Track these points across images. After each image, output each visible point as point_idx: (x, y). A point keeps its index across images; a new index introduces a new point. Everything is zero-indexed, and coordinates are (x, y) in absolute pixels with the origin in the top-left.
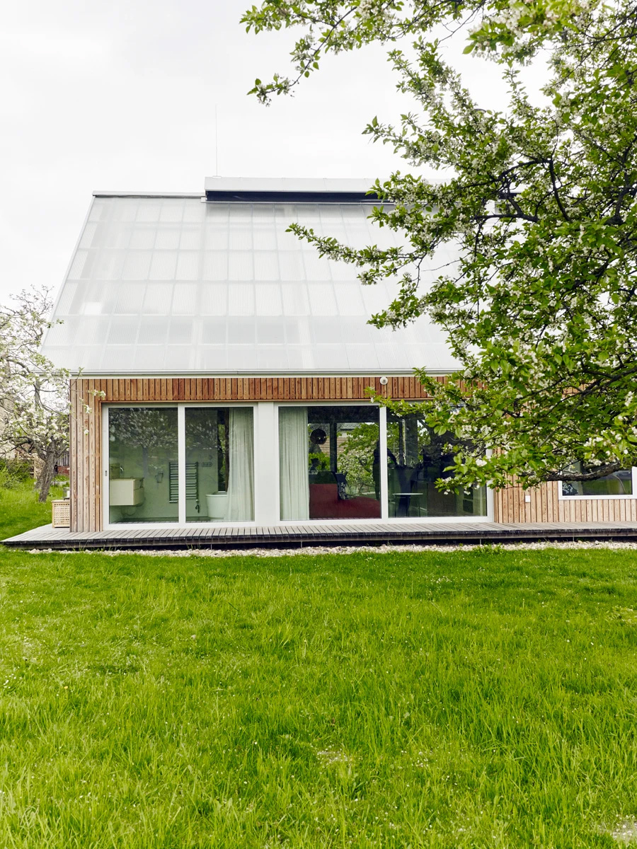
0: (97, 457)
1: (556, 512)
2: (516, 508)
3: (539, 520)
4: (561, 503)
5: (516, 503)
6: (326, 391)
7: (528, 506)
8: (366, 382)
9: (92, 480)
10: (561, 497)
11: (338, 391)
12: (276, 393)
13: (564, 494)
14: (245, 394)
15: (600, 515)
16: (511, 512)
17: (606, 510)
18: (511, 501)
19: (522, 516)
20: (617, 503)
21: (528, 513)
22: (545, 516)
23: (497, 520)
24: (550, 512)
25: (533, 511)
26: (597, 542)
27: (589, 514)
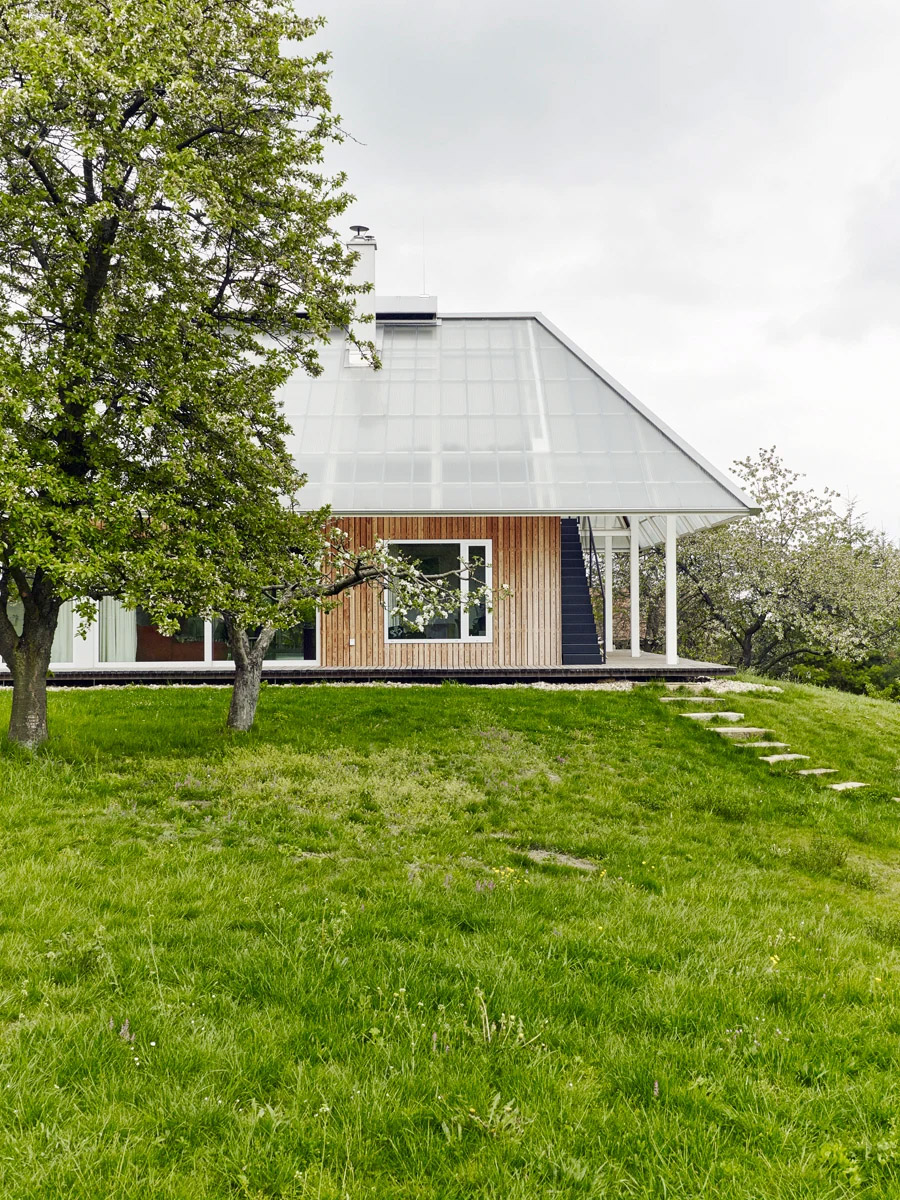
1: (381, 655)
2: (340, 652)
3: (364, 663)
4: (387, 646)
5: (340, 646)
7: (352, 649)
10: (387, 641)
13: (391, 637)
15: (427, 659)
16: (335, 655)
17: (433, 655)
18: (335, 644)
19: (347, 660)
20: (444, 647)
21: (353, 655)
22: (370, 660)
23: (322, 663)
24: (375, 655)
25: (358, 654)
27: (416, 656)
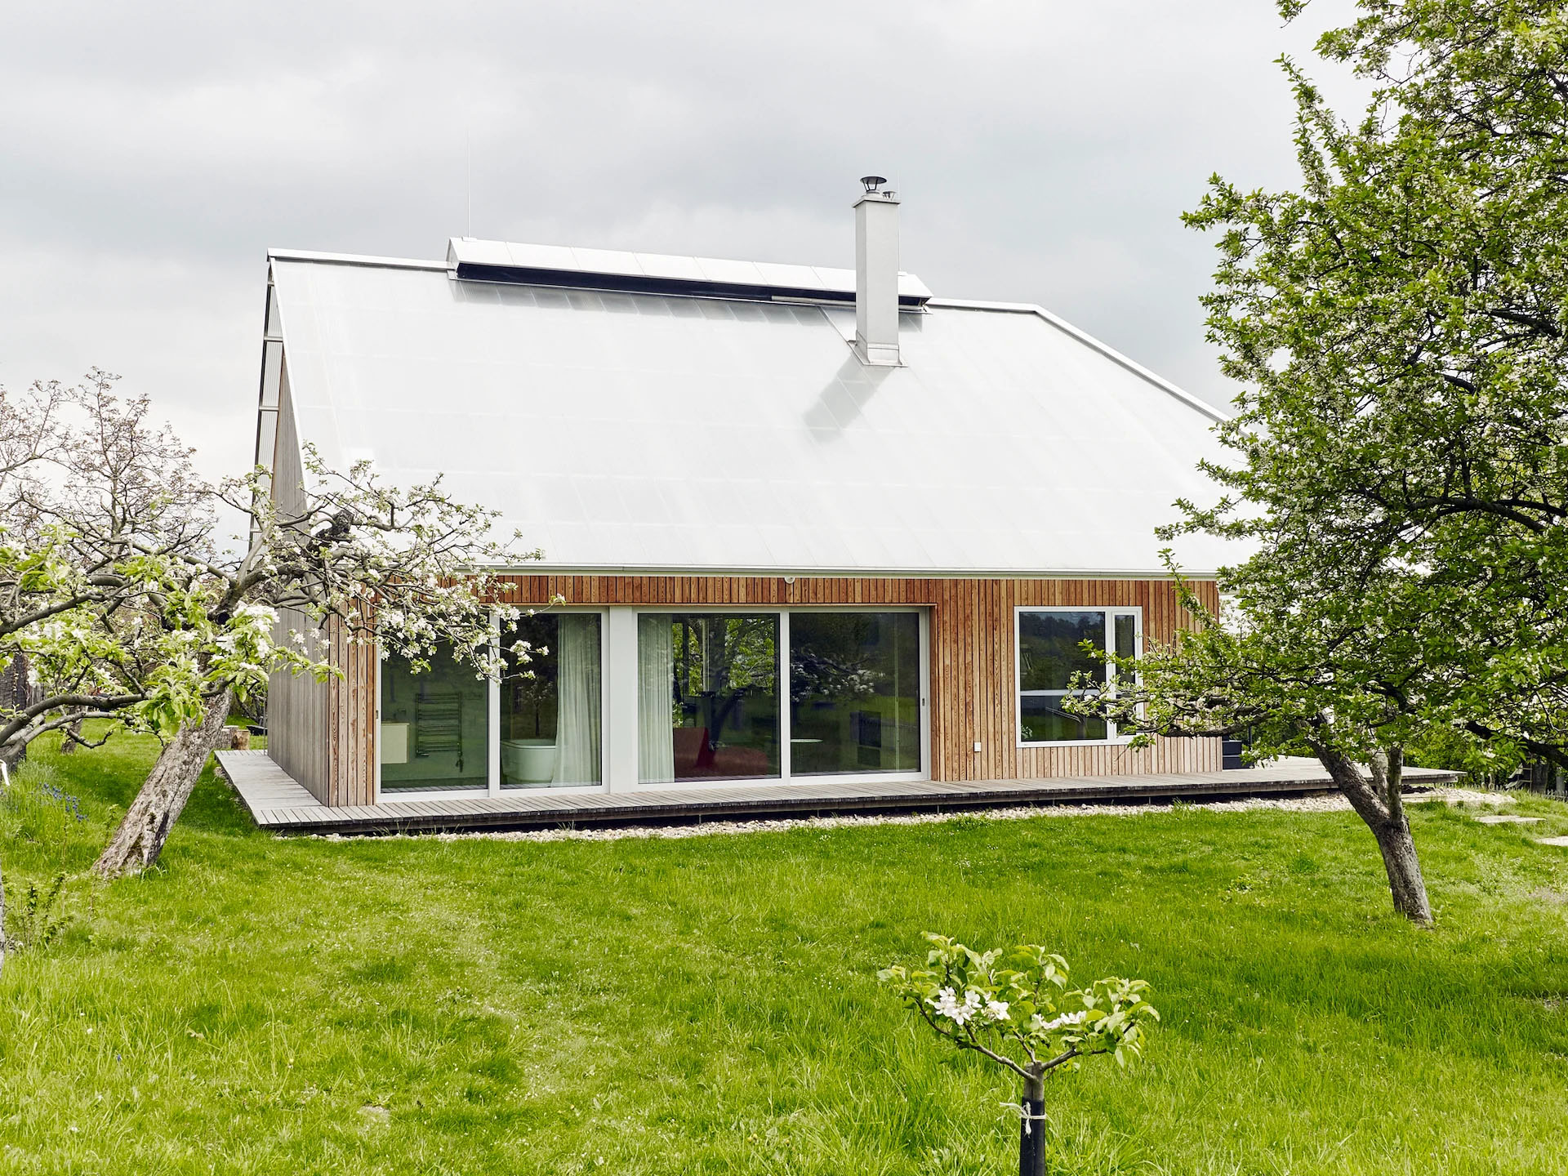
0: (370, 690)
1: (1012, 765)
2: (963, 760)
3: (992, 776)
4: (1019, 752)
5: (962, 753)
6: (710, 591)
7: (977, 756)
8: (765, 584)
9: (362, 725)
10: (1020, 744)
11: (726, 592)
12: (638, 594)
13: (1023, 740)
14: (593, 593)
15: (1068, 767)
16: (956, 765)
17: (1074, 762)
18: (956, 750)
19: (970, 771)
20: (1088, 751)
21: (978, 766)
22: (999, 770)
23: (935, 777)
24: (1006, 765)
25: (984, 763)
26: (1084, 806)
27: (1054, 766)
